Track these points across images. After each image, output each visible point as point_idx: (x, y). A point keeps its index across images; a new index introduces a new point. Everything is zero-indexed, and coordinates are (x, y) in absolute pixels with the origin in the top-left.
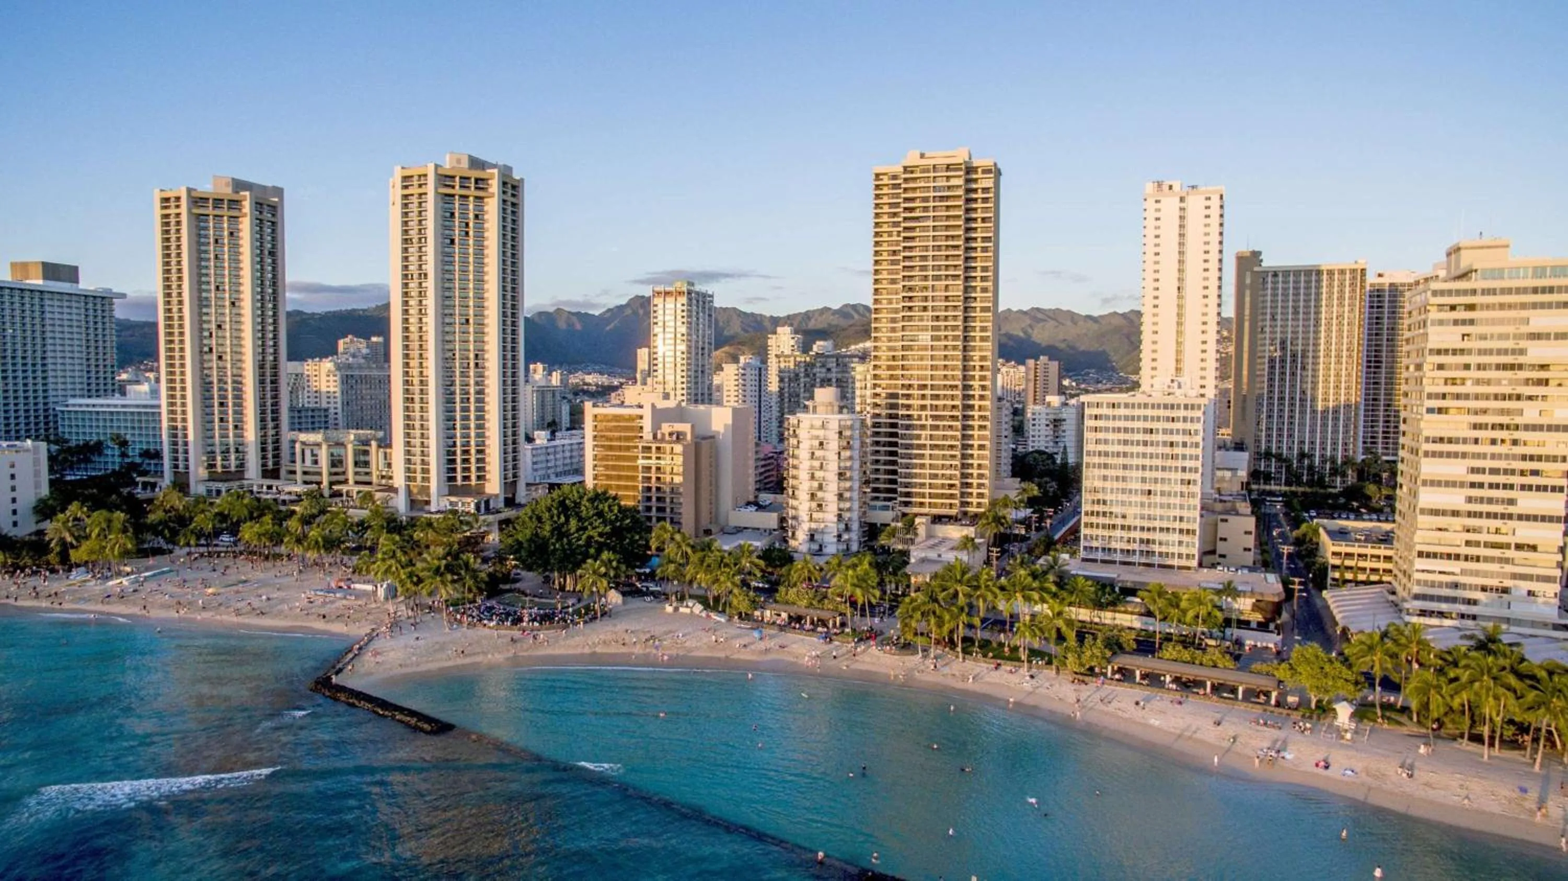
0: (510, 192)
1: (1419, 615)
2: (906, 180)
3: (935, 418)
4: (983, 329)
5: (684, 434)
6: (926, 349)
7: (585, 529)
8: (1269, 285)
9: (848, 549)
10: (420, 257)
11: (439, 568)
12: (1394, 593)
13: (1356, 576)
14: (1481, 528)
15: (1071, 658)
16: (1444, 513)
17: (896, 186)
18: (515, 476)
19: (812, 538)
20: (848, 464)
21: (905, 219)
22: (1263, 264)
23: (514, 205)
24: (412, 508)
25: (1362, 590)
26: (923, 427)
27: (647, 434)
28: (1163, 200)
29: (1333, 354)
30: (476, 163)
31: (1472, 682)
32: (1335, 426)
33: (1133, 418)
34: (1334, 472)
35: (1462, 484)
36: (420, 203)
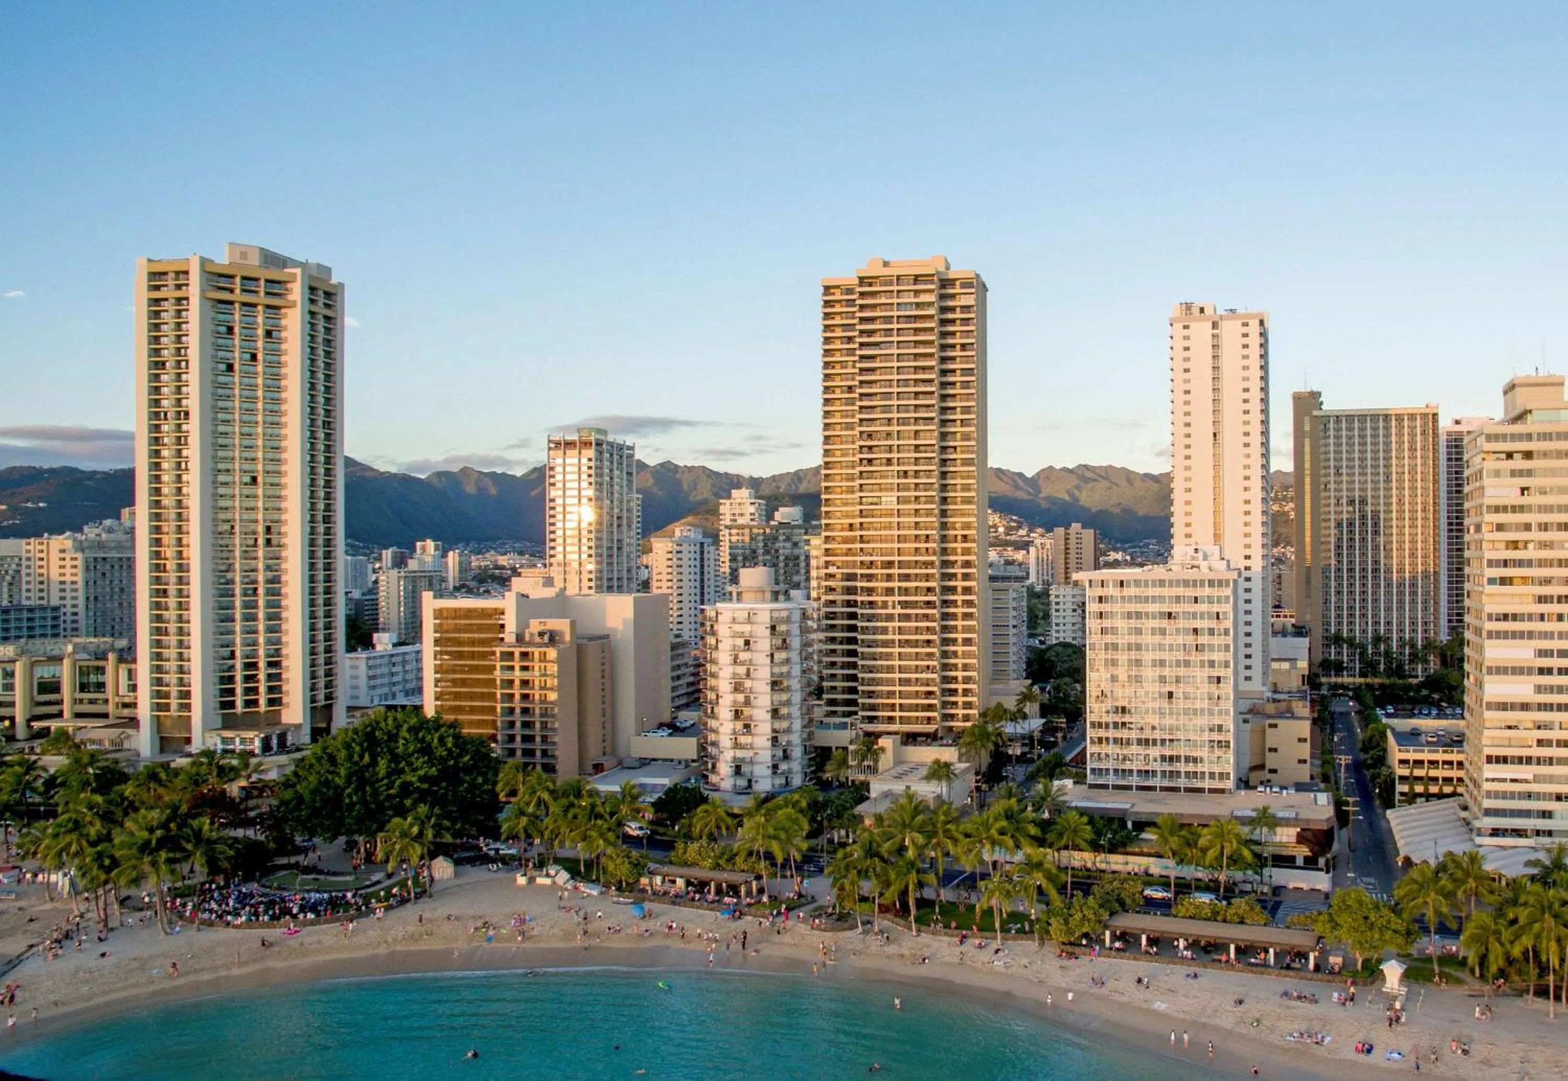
0: (321, 300)
1: (1492, 835)
2: (863, 295)
3: (904, 604)
4: (966, 488)
5: (561, 634)
6: (892, 515)
7: (402, 771)
8: (1332, 433)
9: (787, 784)
10: (179, 388)
11: (148, 842)
12: (1465, 808)
13: (1426, 789)
14: (1552, 723)
15: (1056, 924)
16: (1513, 707)
17: (851, 303)
18: (329, 697)
19: (738, 771)
20: (784, 669)
21: (862, 345)
22: (1324, 407)
23: (328, 319)
24: (162, 751)
25: (1435, 804)
26: (890, 618)
27: (509, 636)
28: (1192, 325)
29: (1407, 515)
30: (271, 259)
31: (1531, 923)
32: (1413, 602)
33: (1147, 600)
34: (1414, 657)
35: (1530, 671)
36: (179, 312)
